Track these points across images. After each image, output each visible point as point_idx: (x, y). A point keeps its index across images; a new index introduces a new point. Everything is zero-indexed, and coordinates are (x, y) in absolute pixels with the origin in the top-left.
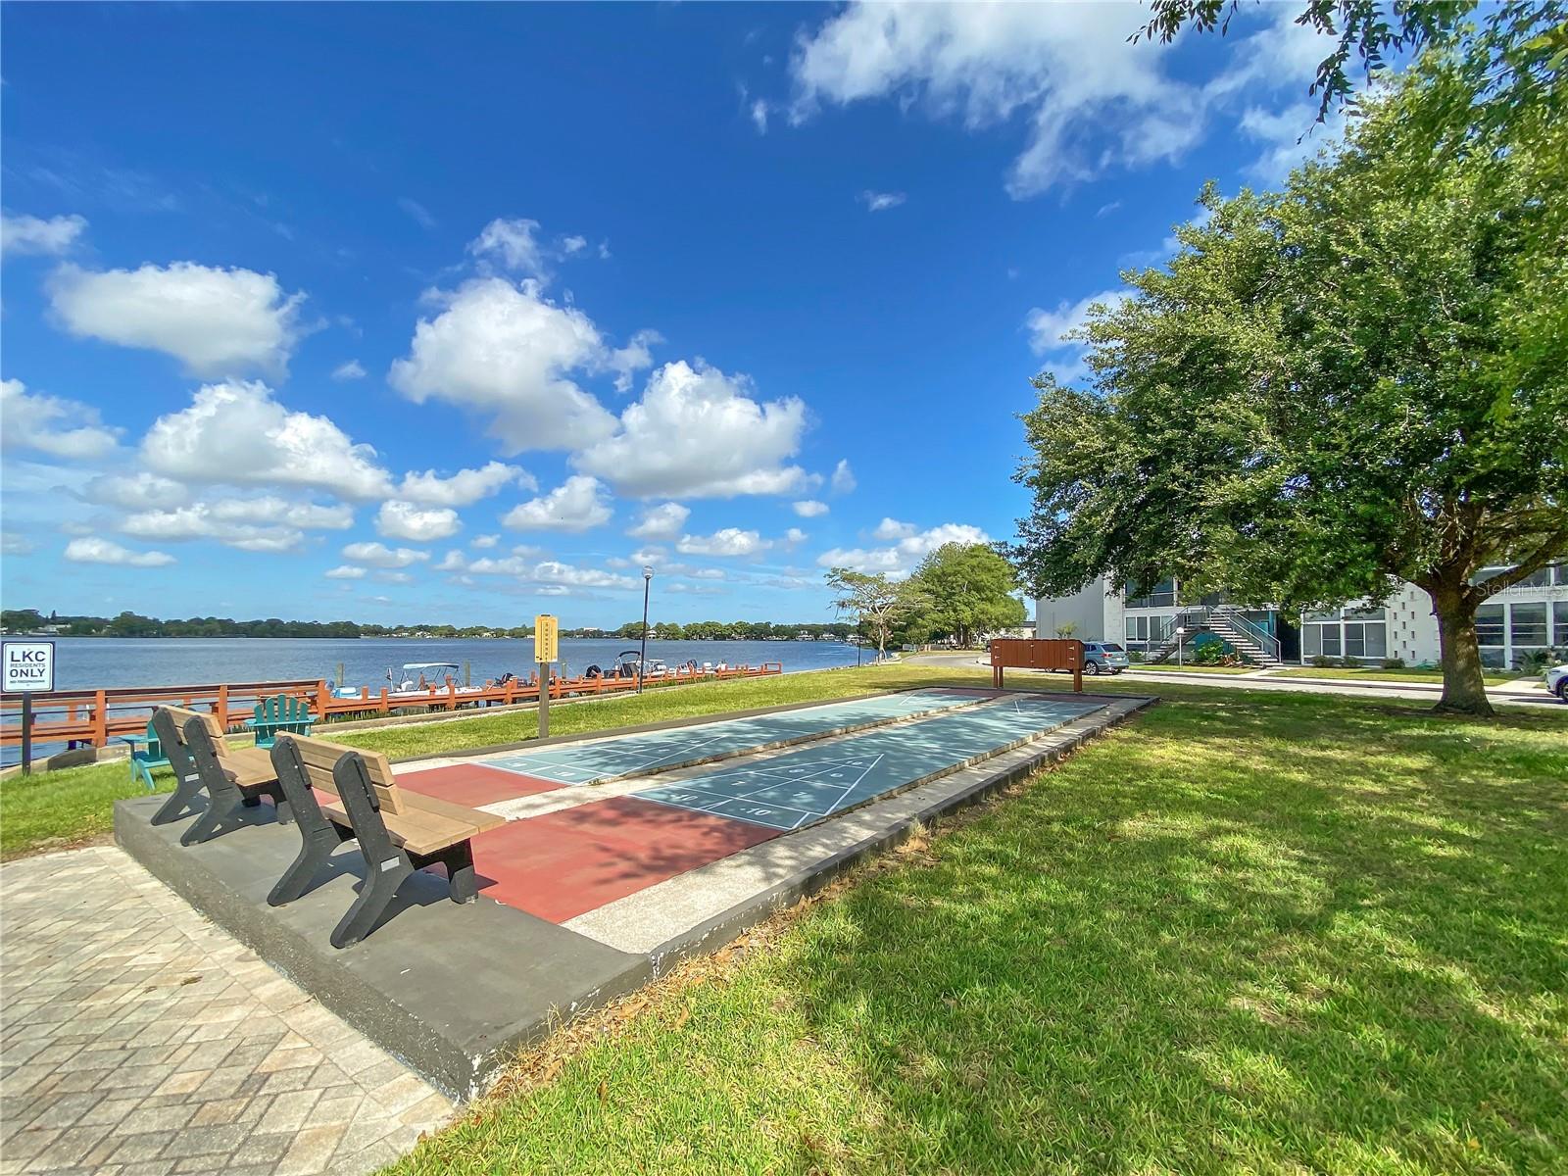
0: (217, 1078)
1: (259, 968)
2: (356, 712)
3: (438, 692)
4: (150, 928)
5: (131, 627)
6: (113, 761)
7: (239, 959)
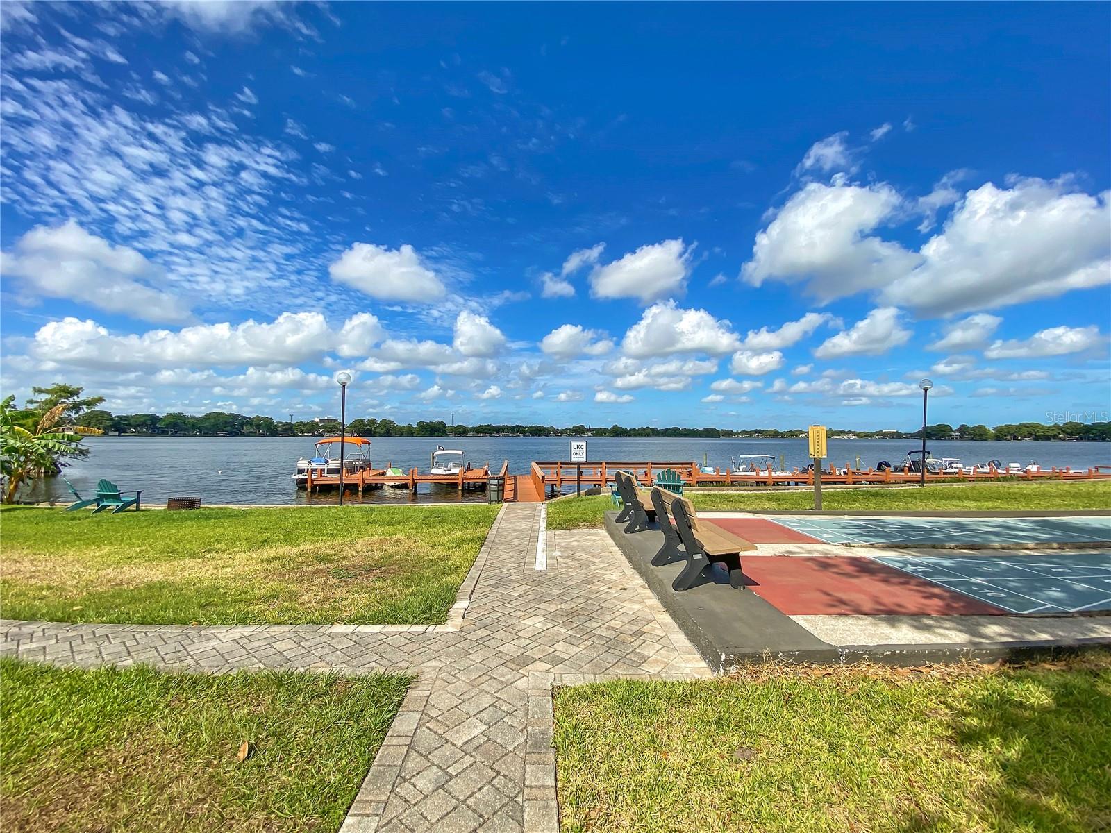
0: (627, 626)
1: (648, 592)
2: (711, 482)
3: (762, 474)
4: (612, 565)
5: (618, 432)
6: (606, 494)
7: (641, 586)
